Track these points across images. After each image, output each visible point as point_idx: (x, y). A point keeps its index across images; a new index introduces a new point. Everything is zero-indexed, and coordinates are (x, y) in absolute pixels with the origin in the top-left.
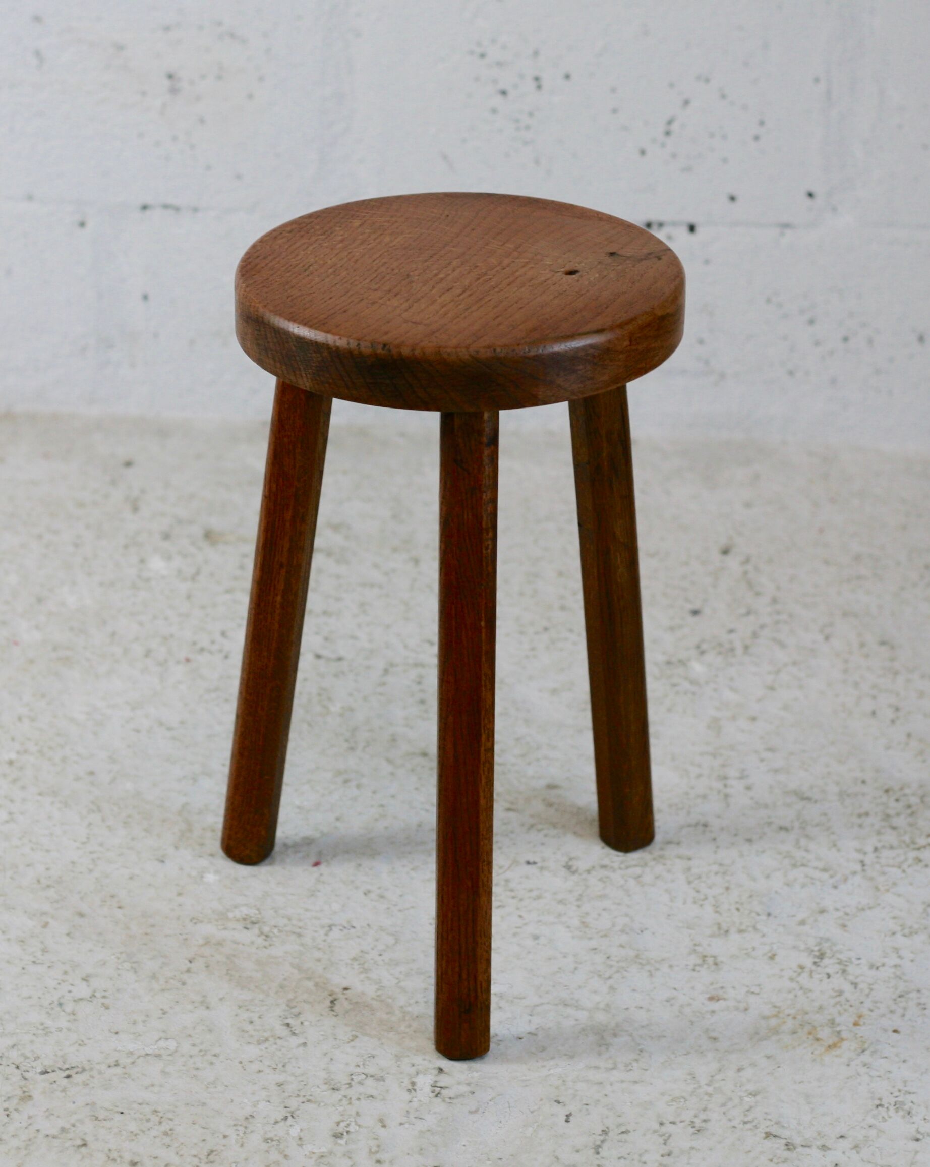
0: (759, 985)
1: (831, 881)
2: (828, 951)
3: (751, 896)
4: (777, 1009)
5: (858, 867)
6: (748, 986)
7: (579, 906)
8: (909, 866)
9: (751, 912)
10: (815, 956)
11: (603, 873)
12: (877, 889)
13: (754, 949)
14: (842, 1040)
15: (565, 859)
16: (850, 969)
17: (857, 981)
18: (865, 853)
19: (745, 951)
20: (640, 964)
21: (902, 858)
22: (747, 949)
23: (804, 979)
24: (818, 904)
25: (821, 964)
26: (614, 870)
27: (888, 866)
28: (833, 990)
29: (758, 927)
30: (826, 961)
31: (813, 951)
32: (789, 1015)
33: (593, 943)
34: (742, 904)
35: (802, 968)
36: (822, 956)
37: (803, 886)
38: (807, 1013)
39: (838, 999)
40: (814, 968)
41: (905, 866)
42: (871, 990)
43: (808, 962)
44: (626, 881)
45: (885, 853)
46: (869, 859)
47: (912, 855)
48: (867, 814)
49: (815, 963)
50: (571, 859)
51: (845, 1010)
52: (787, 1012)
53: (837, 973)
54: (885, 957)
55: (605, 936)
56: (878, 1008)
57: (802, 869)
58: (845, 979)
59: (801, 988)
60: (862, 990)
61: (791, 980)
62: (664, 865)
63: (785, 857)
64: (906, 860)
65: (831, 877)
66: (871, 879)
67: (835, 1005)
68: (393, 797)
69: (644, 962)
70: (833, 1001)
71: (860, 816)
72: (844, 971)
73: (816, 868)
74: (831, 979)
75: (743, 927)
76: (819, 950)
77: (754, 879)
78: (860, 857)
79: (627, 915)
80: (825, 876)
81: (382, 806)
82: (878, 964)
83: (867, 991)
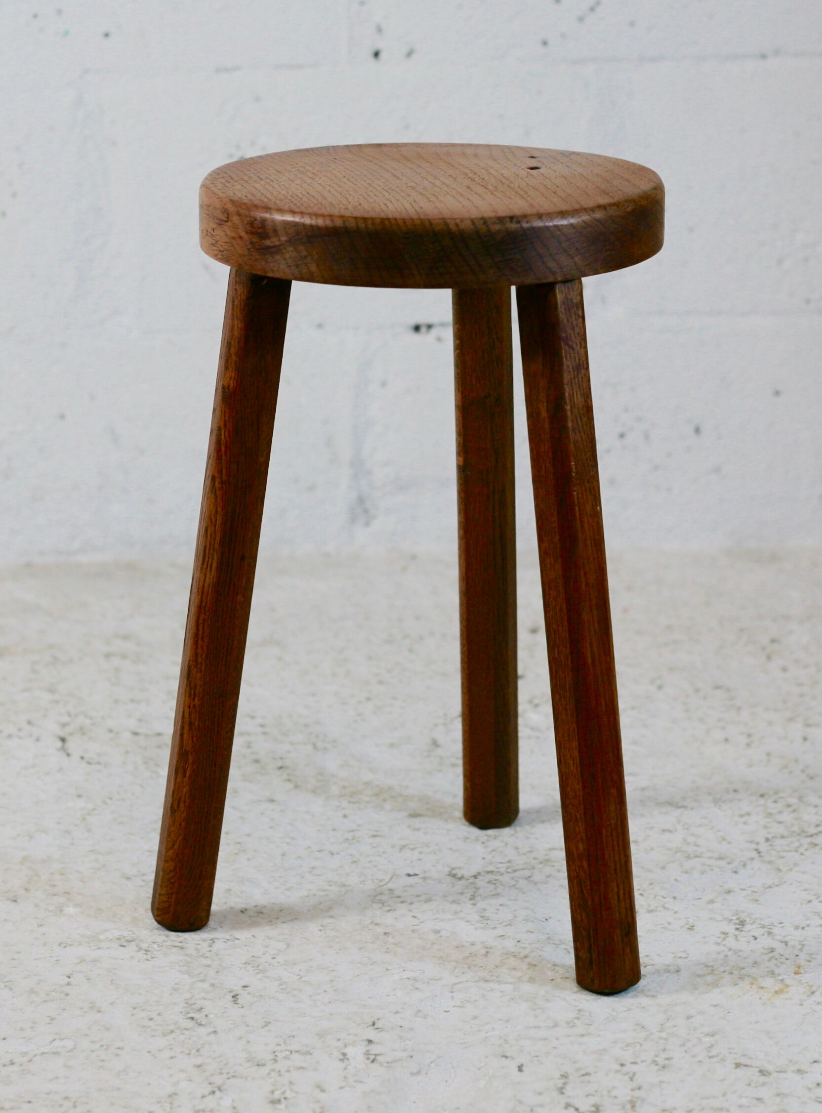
0: (685, 951)
1: (730, 867)
2: (748, 919)
3: (651, 884)
4: (710, 968)
5: (754, 854)
6: (673, 953)
7: (474, 904)
8: (806, 850)
9: (655, 896)
10: (735, 924)
11: (490, 877)
12: (779, 870)
13: (669, 924)
14: (787, 986)
15: (449, 869)
16: (775, 931)
17: (786, 939)
18: (758, 843)
19: (662, 926)
20: (554, 944)
21: (797, 844)
22: (662, 924)
23: (730, 942)
24: (722, 886)
25: (744, 929)
26: (502, 874)
27: (784, 851)
28: (763, 948)
29: (667, 906)
30: (748, 927)
31: (731, 920)
32: (724, 972)
33: (500, 932)
34: (644, 890)
35: (725, 934)
36: (742, 923)
37: (703, 873)
38: (743, 968)
39: (771, 955)
40: (737, 933)
41: (802, 850)
42: (803, 945)
43: (731, 929)
44: (517, 881)
45: (778, 842)
46: (763, 847)
47: (806, 841)
48: (748, 814)
49: (737, 929)
50: (453, 869)
51: (782, 963)
52: (722, 969)
53: (763, 935)
54: (807, 920)
55: (510, 925)
56: (814, 959)
57: (697, 859)
58: (773, 939)
59: (730, 949)
60: (794, 947)
61: (718, 944)
62: (553, 866)
63: (676, 852)
64: (801, 845)
65: (729, 863)
66: (770, 862)
67: (770, 960)
68: (249, 835)
69: (558, 942)
70: (766, 957)
71: (742, 816)
72: (770, 933)
73: (711, 858)
74: (758, 940)
75: (652, 908)
76: (738, 919)
77: (650, 871)
78: (754, 846)
79: (527, 908)
80: (723, 863)
81: (239, 843)
82: (804, 926)
83: (799, 947)
